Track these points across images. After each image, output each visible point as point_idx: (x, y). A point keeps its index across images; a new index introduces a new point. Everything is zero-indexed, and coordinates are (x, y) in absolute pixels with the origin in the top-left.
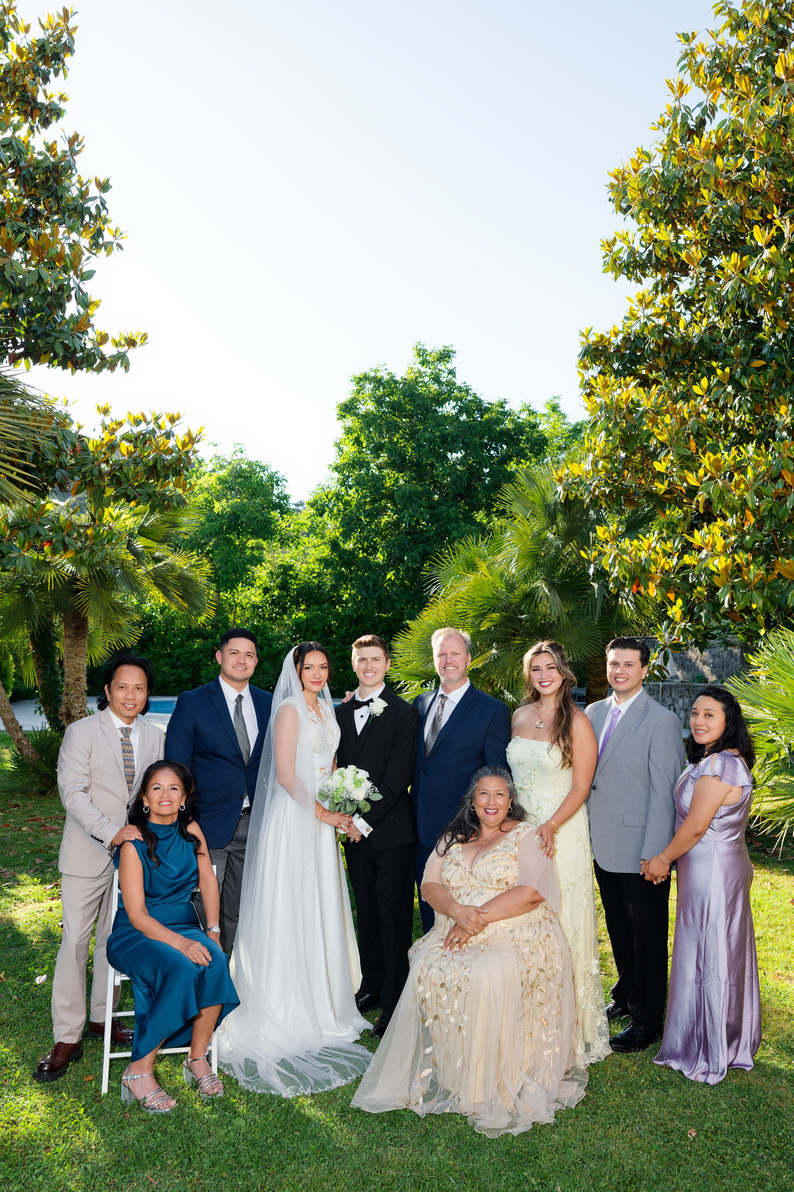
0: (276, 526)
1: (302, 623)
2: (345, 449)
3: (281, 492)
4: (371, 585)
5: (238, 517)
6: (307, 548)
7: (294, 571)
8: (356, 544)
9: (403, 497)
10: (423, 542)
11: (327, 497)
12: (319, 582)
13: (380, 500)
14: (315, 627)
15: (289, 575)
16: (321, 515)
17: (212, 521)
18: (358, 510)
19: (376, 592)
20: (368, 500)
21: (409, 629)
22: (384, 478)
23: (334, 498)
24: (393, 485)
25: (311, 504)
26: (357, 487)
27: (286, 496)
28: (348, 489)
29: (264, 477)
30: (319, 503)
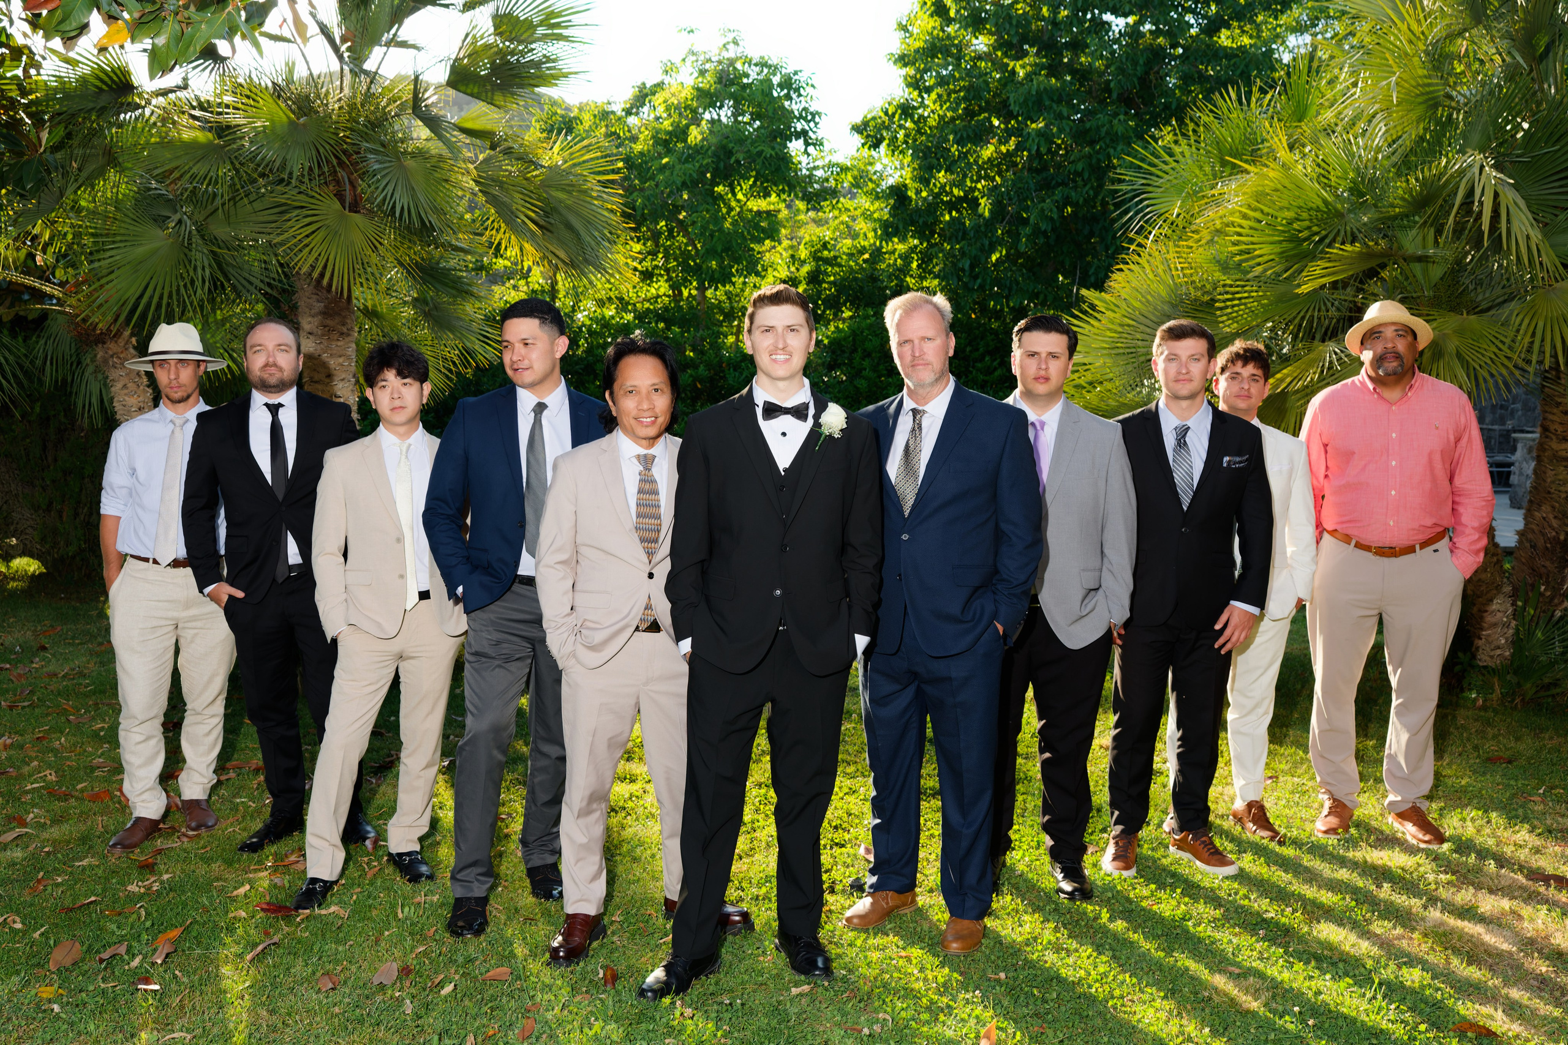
1: (845, 339)
2: (916, 28)
3: (805, 109)
4: (967, 267)
5: (730, 153)
7: (830, 251)
9: (1026, 101)
10: (1064, 184)
11: (886, 113)
12: (873, 267)
13: (982, 111)
14: (868, 345)
15: (821, 259)
16: (876, 145)
17: (686, 161)
18: (942, 130)
19: (976, 278)
20: (959, 113)
23: (899, 114)
25: (858, 129)
26: (939, 90)
27: (813, 115)
28: (925, 96)
29: (776, 80)
30: (872, 123)
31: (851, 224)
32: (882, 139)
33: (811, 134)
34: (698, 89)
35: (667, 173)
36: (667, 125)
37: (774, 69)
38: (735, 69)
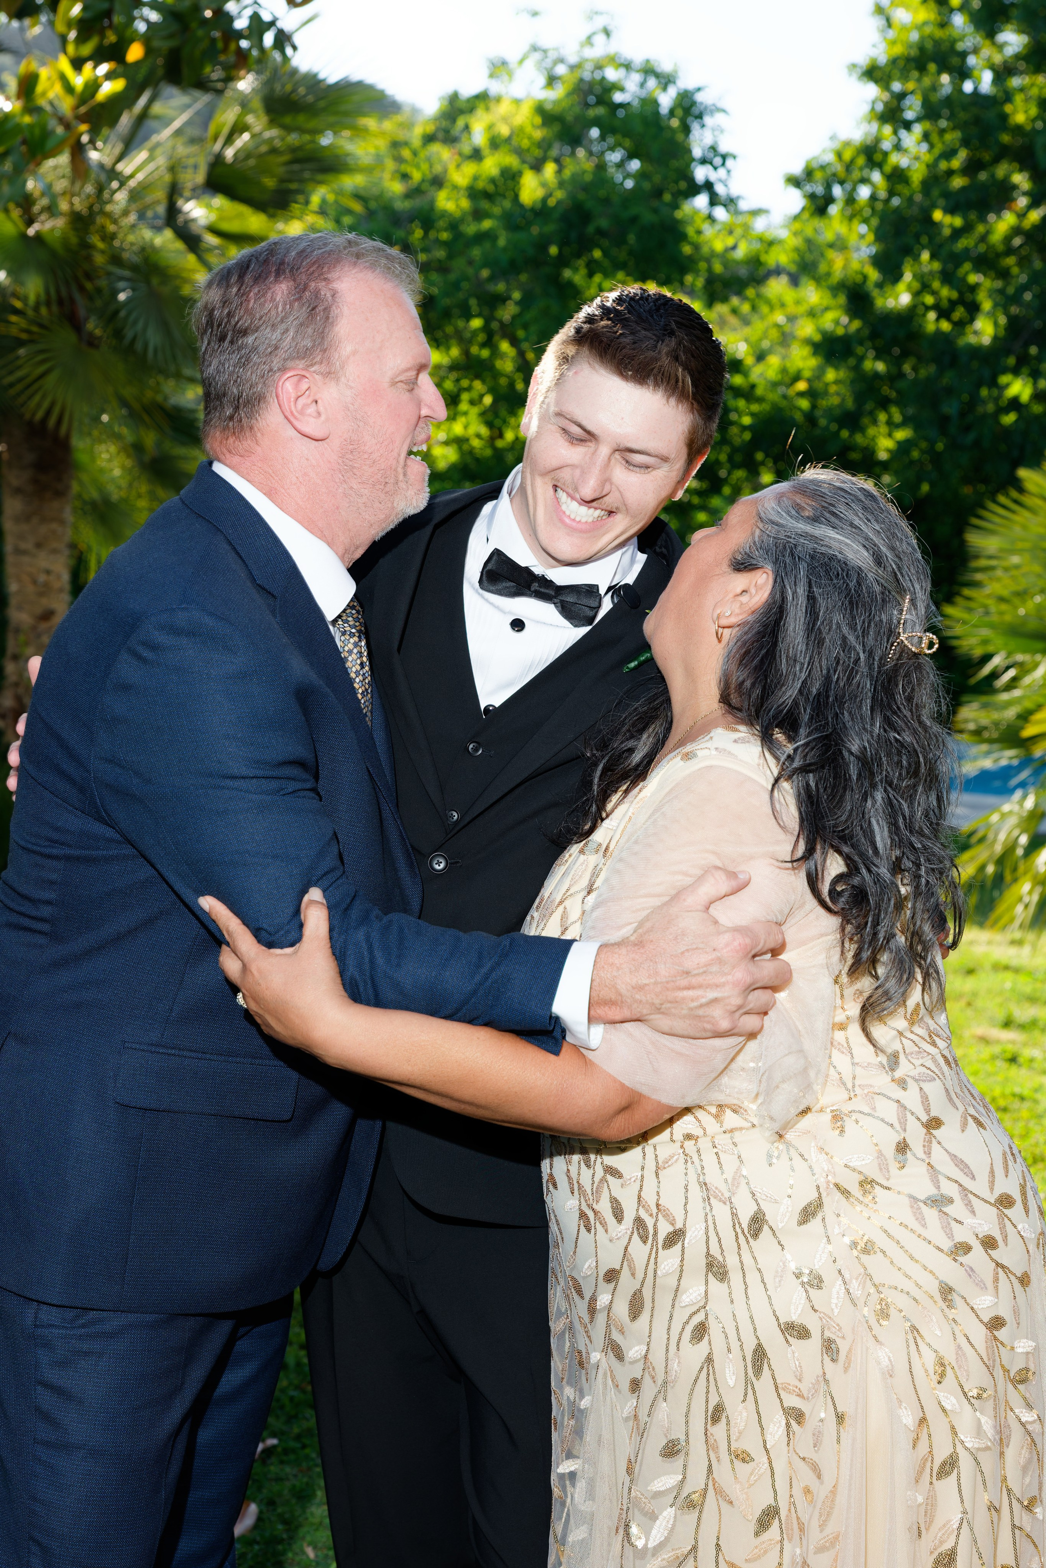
0: (697, 247)
2: (902, 16)
3: (713, 148)
5: (588, 217)
6: (791, 319)
8: (916, 294)
11: (842, 158)
12: (814, 406)
13: (997, 160)
16: (824, 211)
17: (518, 228)
19: (967, 429)
20: (956, 163)
21: (1021, 490)
22: (1008, 97)
23: (861, 161)
24: (1034, 120)
25: (795, 182)
26: (927, 125)
27: (724, 157)
28: (903, 133)
29: (666, 100)
30: (818, 175)
31: (787, 329)
32: (829, 200)
33: (720, 189)
34: (540, 109)
35: (487, 245)
36: (491, 165)
37: (666, 80)
38: (603, 78)
